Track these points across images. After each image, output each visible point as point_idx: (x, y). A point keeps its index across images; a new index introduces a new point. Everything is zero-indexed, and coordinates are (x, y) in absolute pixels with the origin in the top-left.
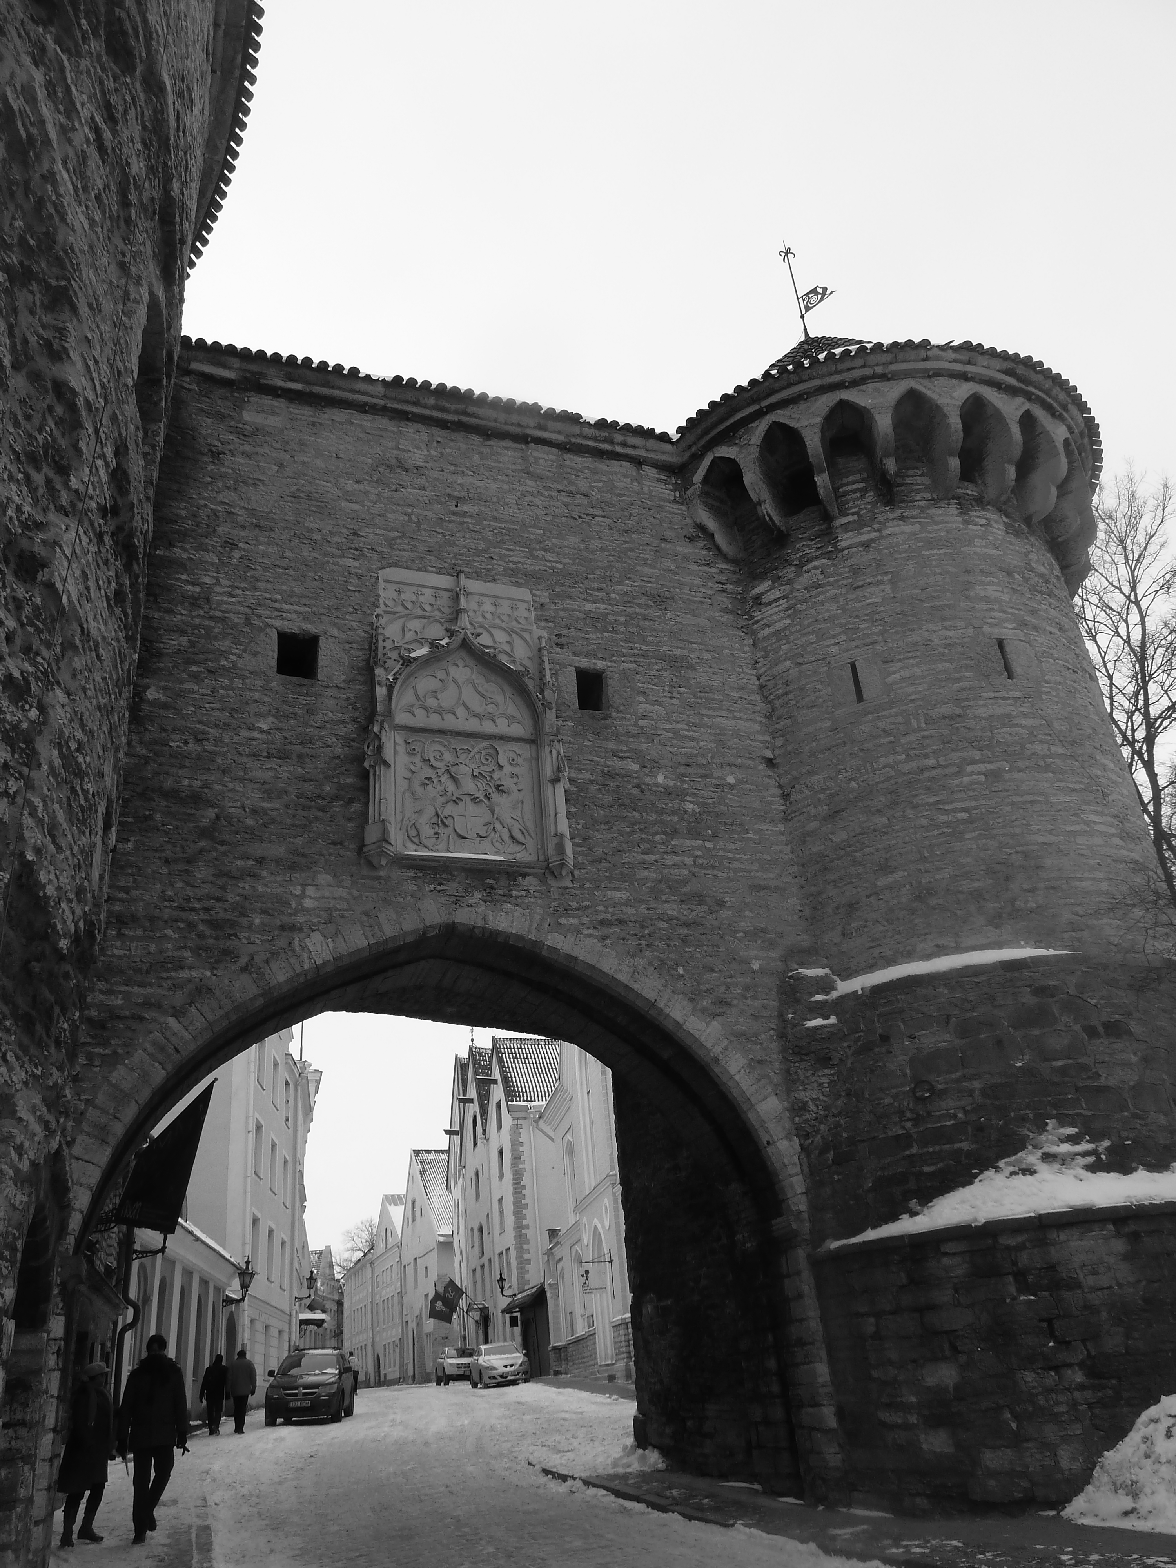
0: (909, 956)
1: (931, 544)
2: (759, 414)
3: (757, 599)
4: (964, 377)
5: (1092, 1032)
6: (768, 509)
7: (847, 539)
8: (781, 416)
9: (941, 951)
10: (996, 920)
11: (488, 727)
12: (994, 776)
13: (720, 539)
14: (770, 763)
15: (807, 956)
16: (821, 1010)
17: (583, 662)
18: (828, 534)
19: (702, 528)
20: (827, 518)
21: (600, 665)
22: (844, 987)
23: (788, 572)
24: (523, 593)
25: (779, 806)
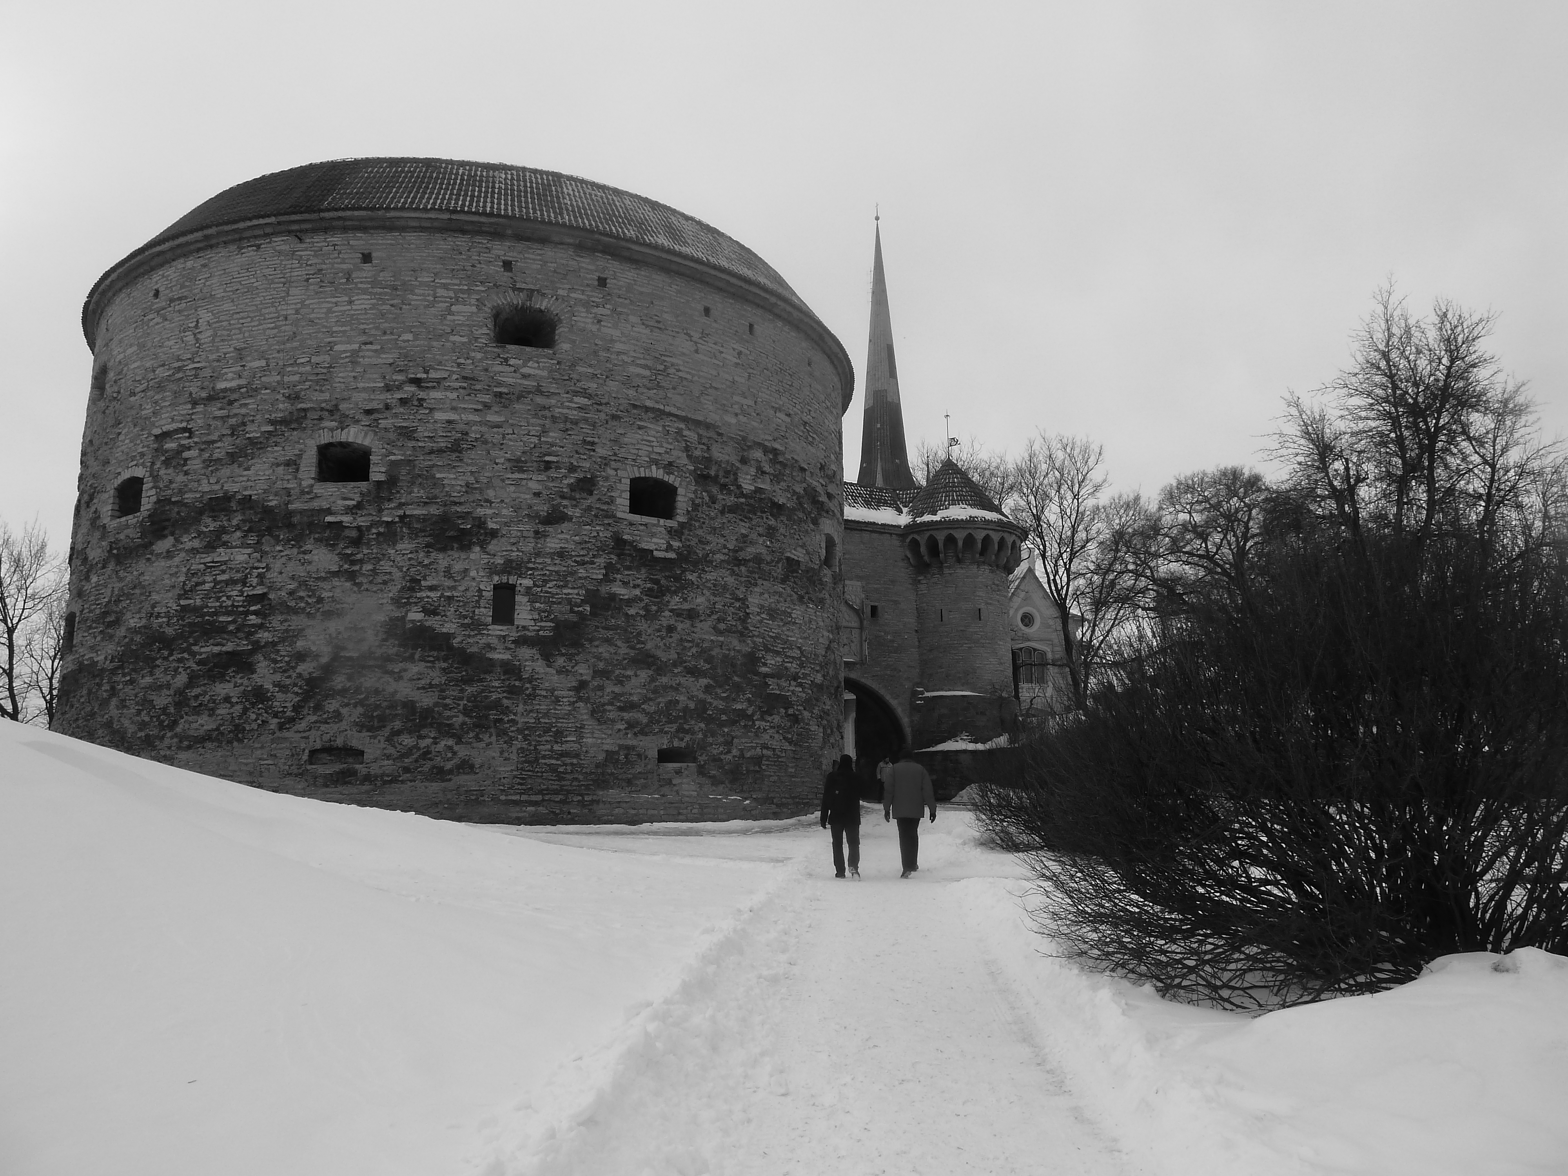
0: (942, 690)
1: (967, 577)
2: (928, 530)
3: (919, 581)
4: (985, 529)
5: (977, 713)
6: (926, 558)
7: (946, 571)
8: (933, 533)
9: (950, 690)
10: (963, 685)
11: (850, 625)
12: (970, 647)
13: (911, 560)
14: (916, 631)
15: (919, 685)
16: (921, 699)
17: (873, 604)
18: (941, 568)
19: (906, 556)
20: (942, 563)
21: (876, 604)
22: (927, 694)
23: (929, 576)
24: (859, 583)
25: (917, 643)
